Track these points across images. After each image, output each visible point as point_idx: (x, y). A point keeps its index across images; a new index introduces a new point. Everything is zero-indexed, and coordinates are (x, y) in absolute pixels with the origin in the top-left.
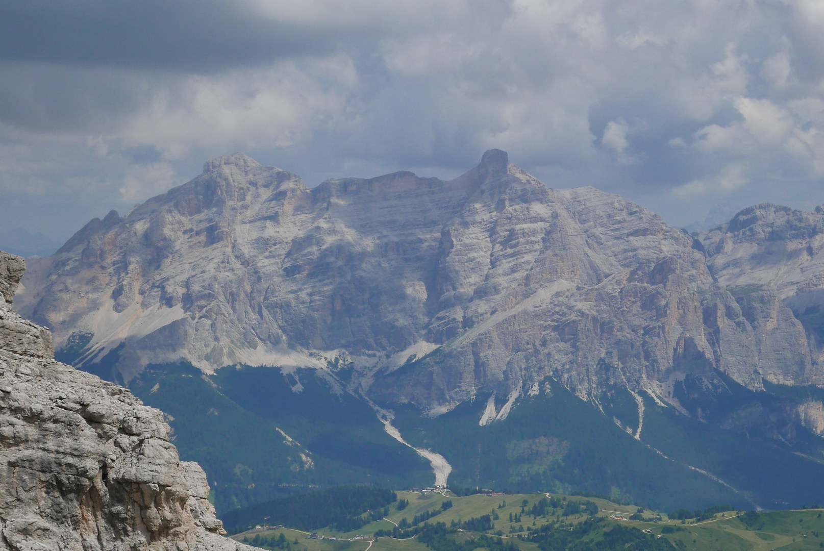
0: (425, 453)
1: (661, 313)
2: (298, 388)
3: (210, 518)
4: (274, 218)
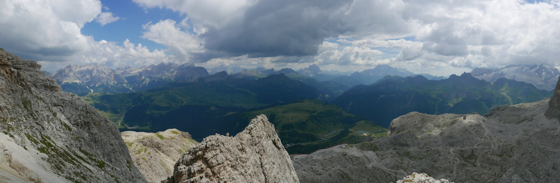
0: (91, 89)
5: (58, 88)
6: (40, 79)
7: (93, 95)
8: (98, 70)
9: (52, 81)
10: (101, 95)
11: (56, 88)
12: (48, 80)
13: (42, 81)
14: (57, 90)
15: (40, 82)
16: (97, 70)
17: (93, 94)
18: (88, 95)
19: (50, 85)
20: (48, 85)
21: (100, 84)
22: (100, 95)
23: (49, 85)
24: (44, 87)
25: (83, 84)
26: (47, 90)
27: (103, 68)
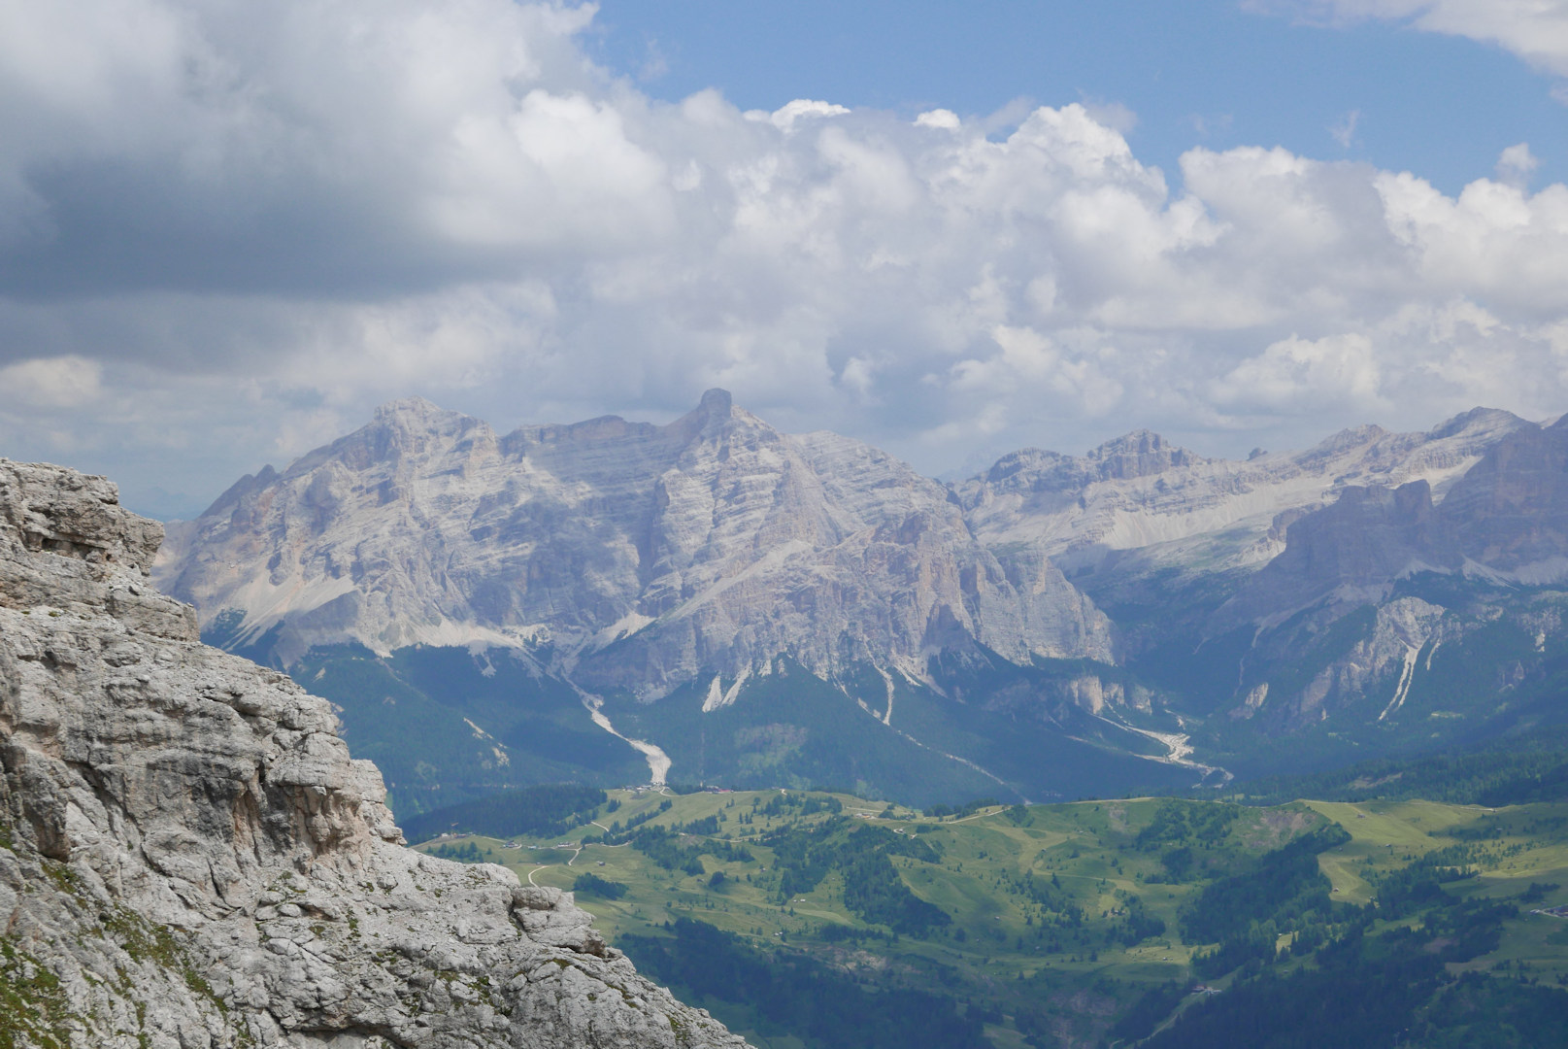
0: (639, 745)
1: (912, 577)
2: (489, 671)
3: (388, 826)
4: (458, 472)
5: (355, 806)
6: (154, 703)
7: (665, 821)
8: (737, 488)
9: (285, 724)
10: (776, 823)
11: (325, 811)
12: (248, 712)
13: (175, 727)
14: (335, 839)
15: (157, 739)
16: (727, 486)
17: (666, 806)
18: (602, 824)
19: (261, 769)
20: (237, 775)
21: (766, 670)
22: (760, 823)
23: (246, 766)
24: (195, 792)
25: (535, 672)
26: (228, 835)
27: (796, 462)
